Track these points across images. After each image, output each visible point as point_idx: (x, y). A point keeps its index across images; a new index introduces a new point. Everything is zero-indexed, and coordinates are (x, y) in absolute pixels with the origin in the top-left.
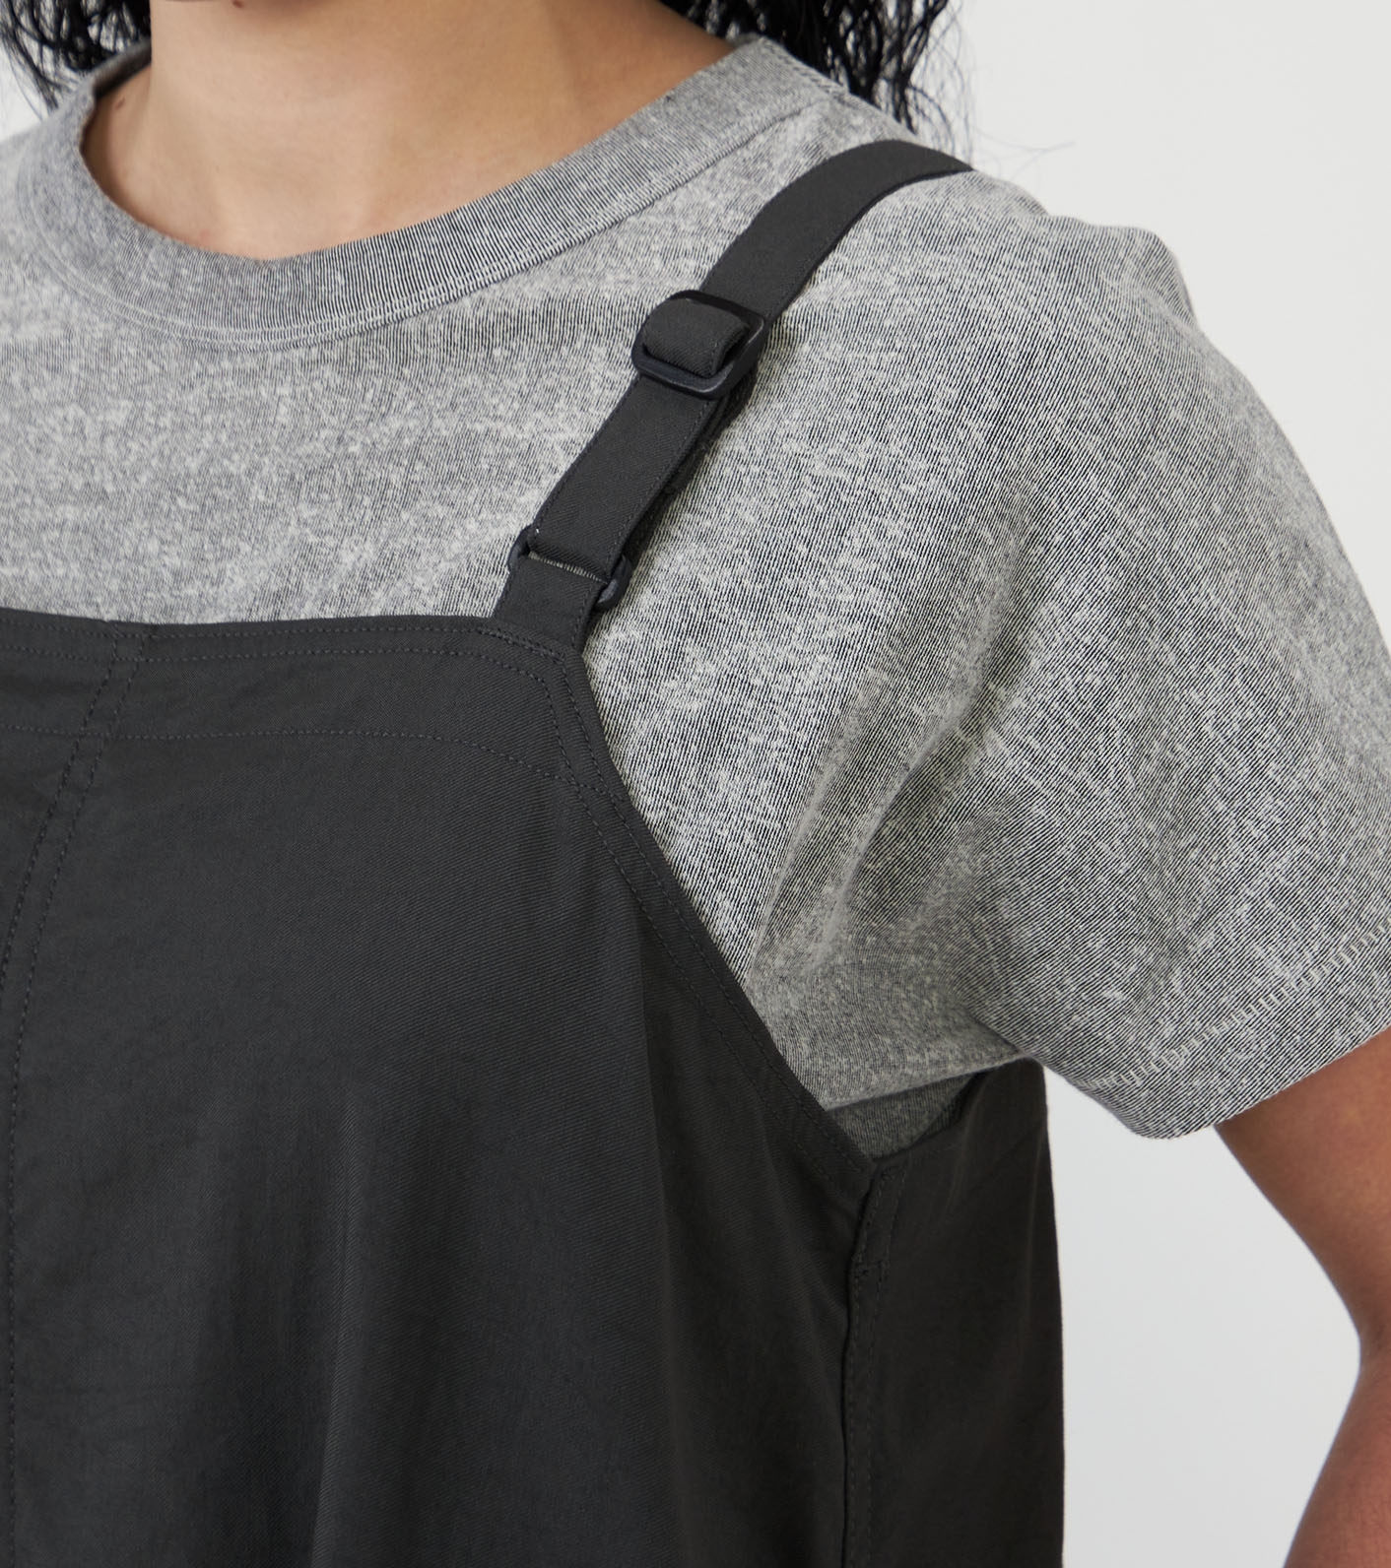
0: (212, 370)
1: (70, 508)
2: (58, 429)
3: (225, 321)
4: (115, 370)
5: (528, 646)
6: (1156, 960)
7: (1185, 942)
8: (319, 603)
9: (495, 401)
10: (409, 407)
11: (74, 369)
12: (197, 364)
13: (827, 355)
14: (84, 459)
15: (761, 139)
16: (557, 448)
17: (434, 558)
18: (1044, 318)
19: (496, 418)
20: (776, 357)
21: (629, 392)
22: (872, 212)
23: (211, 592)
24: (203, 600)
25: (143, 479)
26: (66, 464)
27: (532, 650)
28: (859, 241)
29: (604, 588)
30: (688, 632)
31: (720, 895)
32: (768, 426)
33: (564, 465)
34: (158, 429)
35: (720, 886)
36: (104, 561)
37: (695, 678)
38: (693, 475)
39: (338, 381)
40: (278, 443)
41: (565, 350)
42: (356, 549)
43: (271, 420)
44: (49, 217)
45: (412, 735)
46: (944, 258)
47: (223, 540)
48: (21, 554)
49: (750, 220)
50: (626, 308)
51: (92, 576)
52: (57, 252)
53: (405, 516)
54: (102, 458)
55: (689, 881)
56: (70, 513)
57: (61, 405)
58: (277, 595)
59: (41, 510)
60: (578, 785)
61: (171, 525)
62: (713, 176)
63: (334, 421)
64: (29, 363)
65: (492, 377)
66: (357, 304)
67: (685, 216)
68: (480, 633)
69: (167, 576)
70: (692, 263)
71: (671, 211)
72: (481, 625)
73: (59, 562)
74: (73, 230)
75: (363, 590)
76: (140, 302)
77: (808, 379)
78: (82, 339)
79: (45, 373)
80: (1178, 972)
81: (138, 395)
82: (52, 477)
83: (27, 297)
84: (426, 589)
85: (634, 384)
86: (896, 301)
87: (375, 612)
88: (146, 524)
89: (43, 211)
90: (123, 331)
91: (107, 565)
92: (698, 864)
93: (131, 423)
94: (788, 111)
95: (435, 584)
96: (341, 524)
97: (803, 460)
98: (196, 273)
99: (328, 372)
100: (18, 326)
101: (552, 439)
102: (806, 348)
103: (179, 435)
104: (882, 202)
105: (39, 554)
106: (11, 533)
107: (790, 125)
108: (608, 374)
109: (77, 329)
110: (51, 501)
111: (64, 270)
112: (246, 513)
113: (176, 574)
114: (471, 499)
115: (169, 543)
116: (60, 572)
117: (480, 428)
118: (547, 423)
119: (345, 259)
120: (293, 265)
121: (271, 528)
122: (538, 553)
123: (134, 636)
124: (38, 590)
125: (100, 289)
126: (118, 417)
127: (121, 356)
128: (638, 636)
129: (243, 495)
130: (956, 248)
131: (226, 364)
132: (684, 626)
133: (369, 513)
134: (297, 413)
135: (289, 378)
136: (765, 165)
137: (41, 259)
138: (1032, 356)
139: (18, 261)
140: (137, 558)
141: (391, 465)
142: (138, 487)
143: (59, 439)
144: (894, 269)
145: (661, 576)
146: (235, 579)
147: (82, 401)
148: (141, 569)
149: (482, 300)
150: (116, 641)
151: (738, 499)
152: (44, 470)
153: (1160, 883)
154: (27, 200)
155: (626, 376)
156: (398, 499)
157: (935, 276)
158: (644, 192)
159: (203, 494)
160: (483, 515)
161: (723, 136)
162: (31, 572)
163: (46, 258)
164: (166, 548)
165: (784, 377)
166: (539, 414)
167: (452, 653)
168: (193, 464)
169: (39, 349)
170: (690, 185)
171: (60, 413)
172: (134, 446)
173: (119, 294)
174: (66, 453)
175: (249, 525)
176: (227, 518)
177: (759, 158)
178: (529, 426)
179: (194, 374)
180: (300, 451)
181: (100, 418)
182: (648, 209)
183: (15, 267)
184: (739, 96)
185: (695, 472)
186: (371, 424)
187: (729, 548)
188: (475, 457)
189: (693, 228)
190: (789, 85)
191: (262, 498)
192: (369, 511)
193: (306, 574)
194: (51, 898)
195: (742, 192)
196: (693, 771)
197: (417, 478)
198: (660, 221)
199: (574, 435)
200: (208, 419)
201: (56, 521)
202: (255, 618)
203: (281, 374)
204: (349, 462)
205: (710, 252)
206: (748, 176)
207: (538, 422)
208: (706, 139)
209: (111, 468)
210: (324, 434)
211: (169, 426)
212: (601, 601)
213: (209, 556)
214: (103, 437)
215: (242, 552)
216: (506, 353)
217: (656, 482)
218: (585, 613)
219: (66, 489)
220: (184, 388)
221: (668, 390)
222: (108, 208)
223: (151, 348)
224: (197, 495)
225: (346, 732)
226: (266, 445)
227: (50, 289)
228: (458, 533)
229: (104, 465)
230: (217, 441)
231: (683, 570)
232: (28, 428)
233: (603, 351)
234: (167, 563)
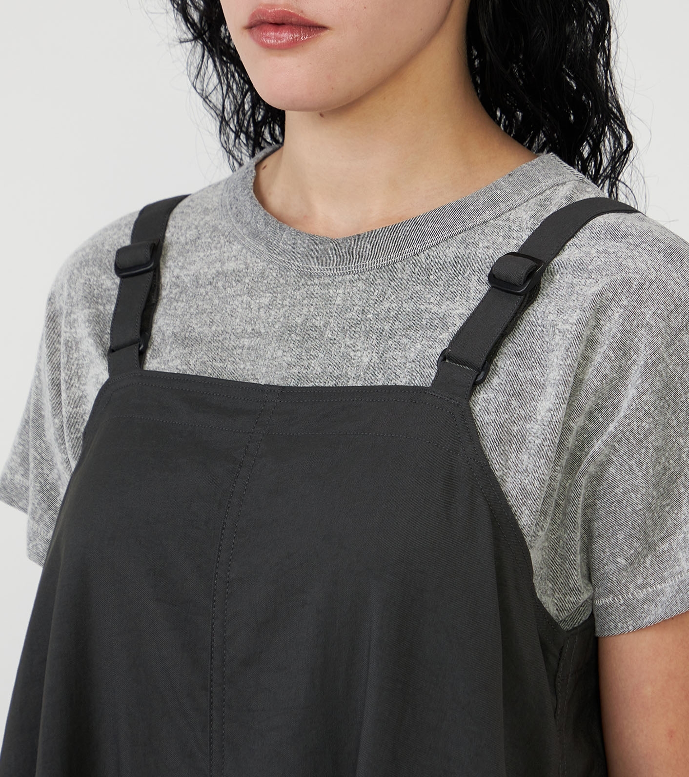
0: (309, 283)
1: (246, 340)
2: (240, 306)
3: (317, 263)
4: (265, 281)
5: (446, 399)
6: (642, 550)
7: (656, 545)
8: (356, 380)
9: (429, 296)
10: (392, 298)
11: (247, 281)
12: (303, 280)
13: (566, 280)
14: (252, 319)
15: (548, 192)
16: (456, 316)
17: (403, 360)
18: (652, 270)
19: (430, 303)
20: (546, 280)
21: (487, 294)
22: (591, 223)
23: (304, 372)
24: (300, 375)
25: (277, 326)
26: (244, 321)
27: (448, 401)
28: (584, 235)
29: (478, 375)
30: (513, 395)
31: (524, 508)
32: (542, 309)
33: (459, 323)
34: (283, 306)
35: (524, 504)
36: (260, 361)
37: (515, 415)
38: (513, 329)
39: (363, 288)
40: (336, 312)
41: (460, 277)
42: (369, 356)
43: (333, 302)
44: (238, 218)
45: (397, 436)
46: (617, 244)
47: (311, 352)
48: (224, 358)
49: (539, 224)
50: (488, 260)
51: (255, 367)
52: (241, 232)
53: (390, 342)
54: (259, 318)
55: (511, 501)
56: (246, 342)
57: (240, 296)
58: (337, 377)
59: (234, 340)
60: (468, 458)
61: (288, 345)
62: (527, 206)
63: (360, 303)
64: (227, 278)
65: (428, 286)
66: (376, 256)
67: (514, 223)
68: (426, 393)
69: (285, 365)
70: (515, 242)
71: (508, 219)
72: (426, 390)
73: (242, 362)
74: (249, 223)
75: (374, 374)
76: (279, 254)
77: (558, 289)
78: (253, 269)
79: (234, 282)
80: (650, 557)
81: (274, 291)
82: (238, 327)
83: (226, 249)
84: (402, 375)
85: (489, 291)
86: (595, 259)
87: (380, 384)
88: (277, 344)
89: (235, 216)
90: (271, 266)
91: (261, 363)
92: (515, 494)
93: (271, 303)
94: (561, 182)
95: (406, 373)
96: (363, 346)
97: (555, 323)
98: (304, 243)
99: (360, 284)
100: (224, 263)
101: (454, 312)
102: (558, 276)
103: (292, 308)
104: (596, 219)
105: (232, 359)
106: (220, 350)
107: (561, 188)
108: (478, 287)
109: (251, 265)
110: (238, 337)
111: (244, 239)
112: (322, 342)
113: (289, 364)
114: (418, 336)
115: (287, 352)
116: (242, 366)
117: (423, 307)
118: (451, 306)
119: (370, 237)
120: (348, 240)
121: (333, 348)
122: (449, 360)
123: (274, 391)
124: (231, 373)
125: (260, 248)
126: (265, 301)
127: (269, 276)
128: (492, 396)
129: (322, 335)
130: (623, 240)
131: (316, 281)
132: (512, 392)
133: (375, 341)
134: (344, 300)
135: (343, 286)
136: (549, 203)
137: (233, 234)
138: (643, 284)
139: (223, 235)
140: (273, 358)
141: (385, 323)
142: (274, 330)
143: (240, 310)
144: (596, 247)
145: (501, 371)
146: (316, 367)
147: (249, 294)
148: (274, 363)
149: (429, 256)
150: (267, 393)
151: (532, 340)
152: (234, 324)
153: (652, 518)
154: (227, 211)
155: (485, 288)
156: (387, 335)
157: (612, 251)
158: (497, 211)
159: (304, 333)
160: (423, 342)
161: (532, 190)
162: (229, 366)
163: (236, 234)
164: (285, 354)
165: (549, 288)
166: (448, 302)
167: (414, 402)
168: (299, 321)
169: (233, 273)
170: (516, 209)
171: (240, 299)
172: (273, 313)
173: (270, 250)
174: (244, 317)
175: (323, 346)
176: (314, 343)
177: (546, 199)
178: (444, 307)
179: (301, 284)
180: (346, 316)
181: (258, 301)
182: (499, 218)
183: (222, 238)
184: (540, 175)
185: (514, 328)
186: (376, 305)
187: (530, 362)
188: (420, 319)
189: (517, 228)
190: (562, 172)
191: (330, 336)
192: (374, 340)
193: (349, 368)
194: (243, 502)
195: (538, 212)
196: (513, 456)
197: (396, 327)
198: (504, 224)
199: (463, 311)
200: (305, 302)
201: (240, 345)
202: (327, 385)
203: (340, 285)
204: (368, 322)
205: (523, 238)
206: (541, 206)
207: (448, 305)
208: (524, 191)
209: (263, 322)
210: (356, 309)
211: (288, 304)
212: (477, 380)
213: (304, 358)
214: (259, 309)
215: (319, 357)
216: (435, 277)
217: (499, 330)
218: (471, 385)
219: (244, 332)
220: (296, 289)
221: (503, 293)
222: (266, 215)
223: (283, 273)
224: (301, 334)
225: (368, 433)
226: (331, 313)
227: (237, 247)
228: (413, 349)
229: (260, 321)
230: (309, 311)
231: (510, 368)
232: (226, 306)
233: (476, 278)
234: (285, 360)
